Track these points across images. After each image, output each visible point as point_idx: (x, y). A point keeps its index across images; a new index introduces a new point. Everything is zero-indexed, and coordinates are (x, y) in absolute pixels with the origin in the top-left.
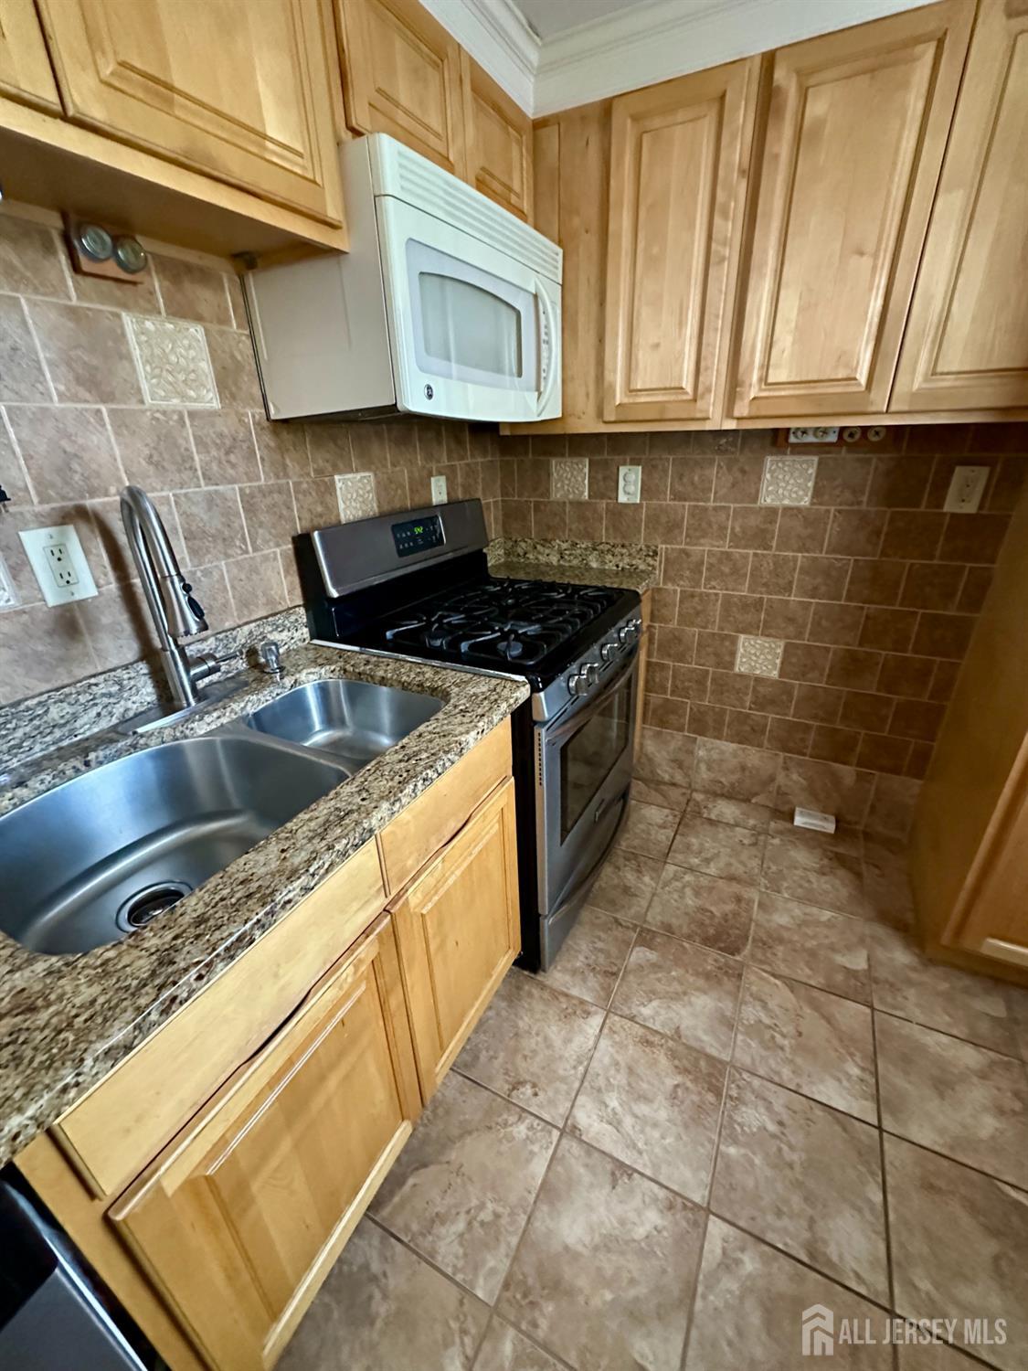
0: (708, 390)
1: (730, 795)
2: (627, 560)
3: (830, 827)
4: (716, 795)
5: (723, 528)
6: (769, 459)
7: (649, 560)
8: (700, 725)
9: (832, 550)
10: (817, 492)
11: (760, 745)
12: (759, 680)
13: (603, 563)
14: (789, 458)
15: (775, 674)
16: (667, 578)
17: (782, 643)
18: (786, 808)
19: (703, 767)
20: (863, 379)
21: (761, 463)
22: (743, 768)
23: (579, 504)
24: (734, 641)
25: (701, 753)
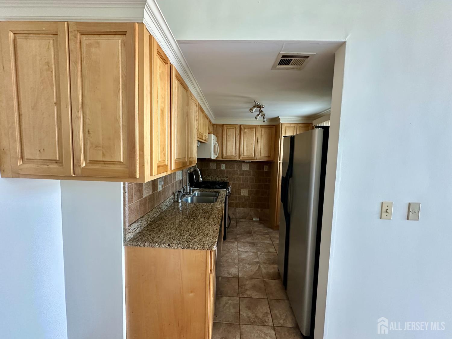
0: (237, 156)
1: (242, 218)
2: (223, 178)
3: (258, 219)
4: (240, 219)
5: (237, 173)
6: (243, 164)
7: (227, 178)
8: (237, 206)
9: (252, 176)
10: (249, 168)
11: (246, 208)
12: (245, 196)
13: (219, 179)
14: (245, 164)
15: (247, 195)
16: (229, 181)
17: (247, 190)
18: (251, 218)
19: (238, 213)
20: (254, 156)
21: (242, 164)
22: (244, 212)
23: (214, 170)
24: (241, 190)
25: (237, 211)
